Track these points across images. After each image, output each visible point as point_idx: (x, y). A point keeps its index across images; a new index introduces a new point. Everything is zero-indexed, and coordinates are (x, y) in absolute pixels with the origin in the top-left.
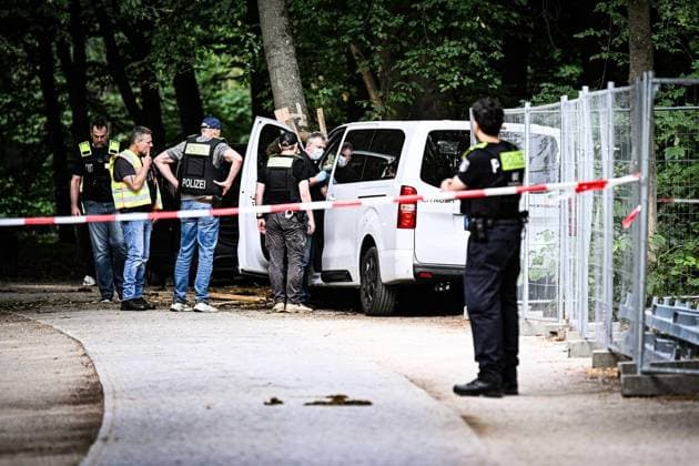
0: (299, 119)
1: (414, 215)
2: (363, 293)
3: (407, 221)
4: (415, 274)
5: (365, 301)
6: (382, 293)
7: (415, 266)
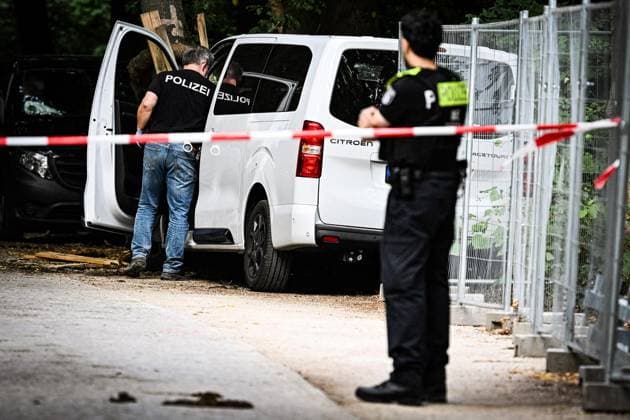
0: (173, 26)
1: (319, 161)
2: (248, 261)
3: (309, 167)
4: (317, 238)
5: (249, 271)
6: (273, 261)
7: (317, 228)
